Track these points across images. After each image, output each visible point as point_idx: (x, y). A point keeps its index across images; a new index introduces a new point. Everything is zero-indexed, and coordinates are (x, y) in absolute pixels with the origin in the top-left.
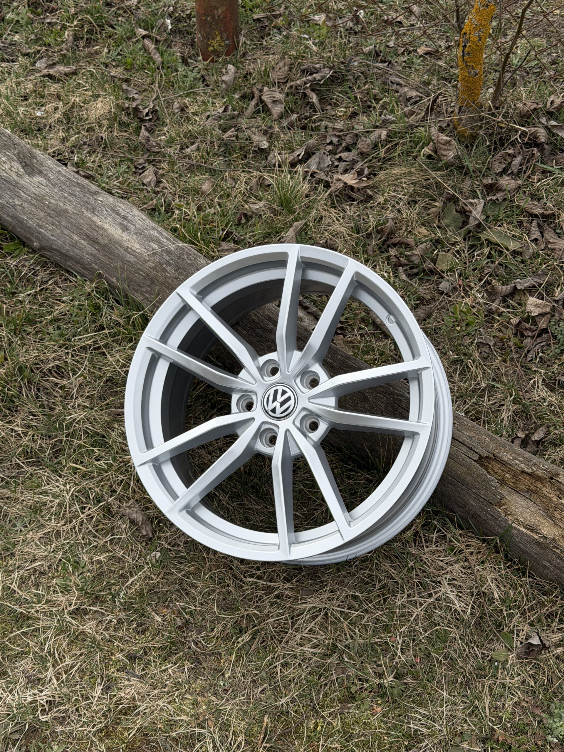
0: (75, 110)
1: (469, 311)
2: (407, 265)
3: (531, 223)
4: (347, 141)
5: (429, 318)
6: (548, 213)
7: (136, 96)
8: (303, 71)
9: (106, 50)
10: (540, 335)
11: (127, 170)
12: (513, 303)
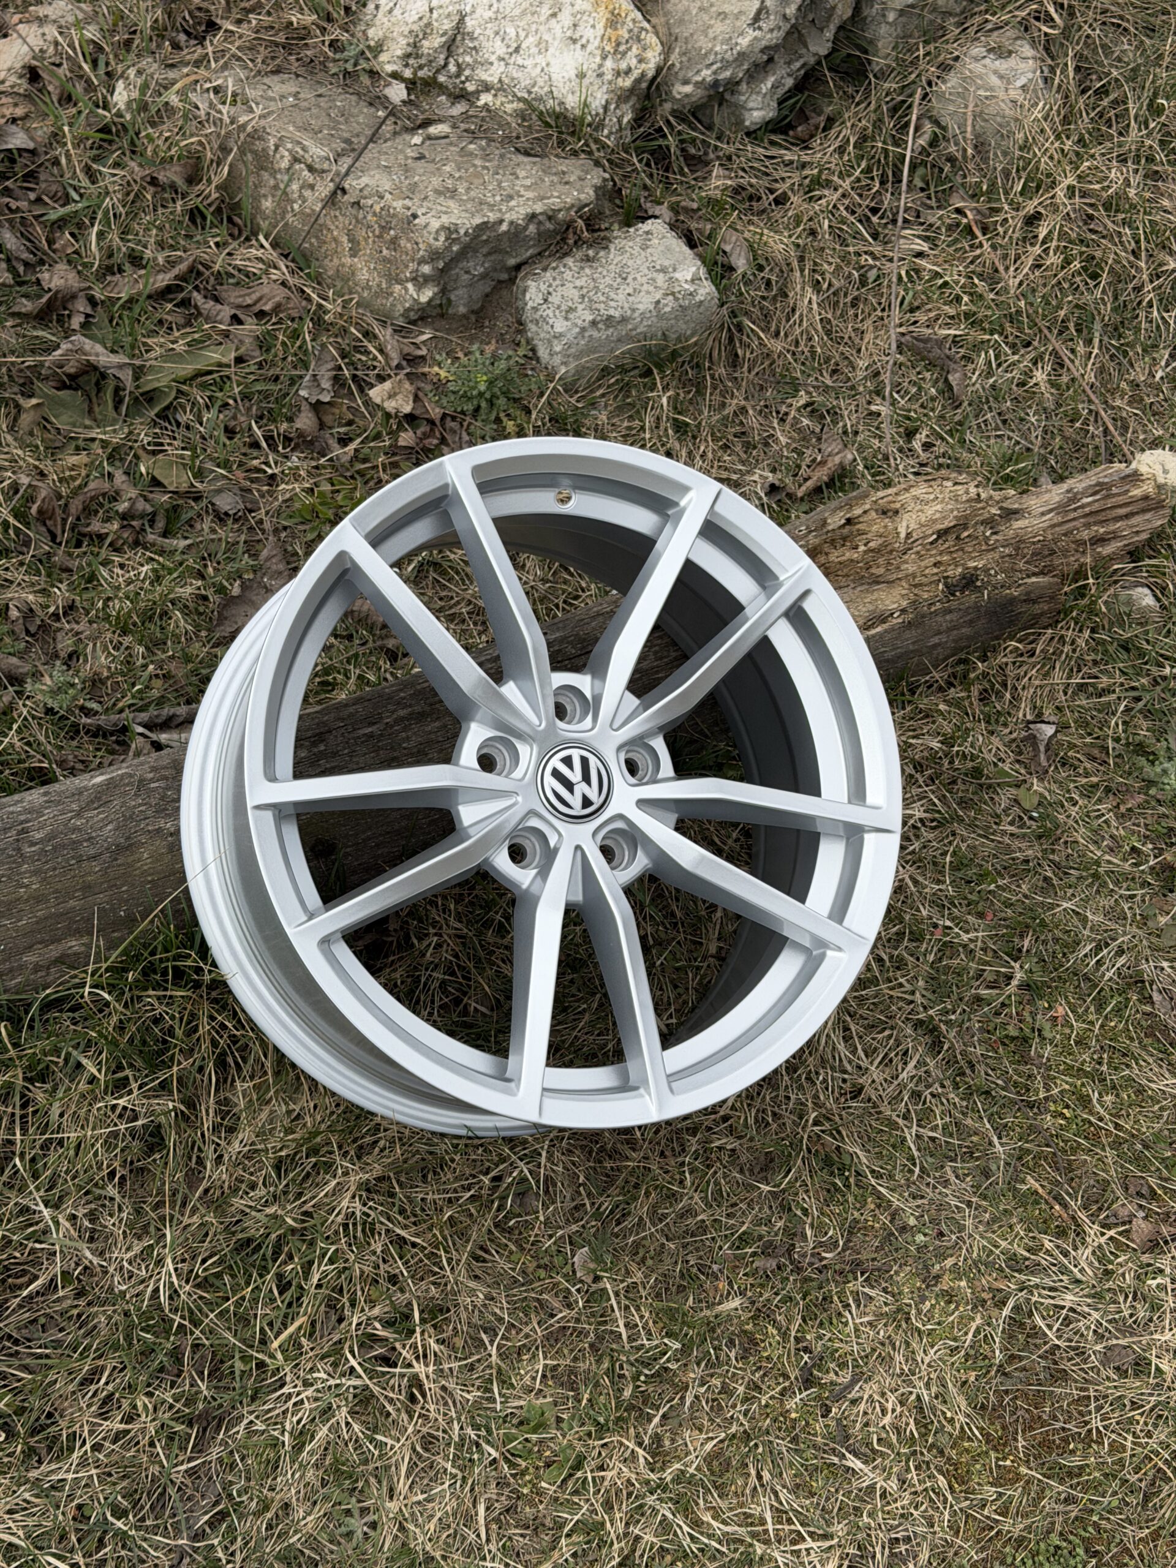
2: (143, 526)
12: (342, 430)
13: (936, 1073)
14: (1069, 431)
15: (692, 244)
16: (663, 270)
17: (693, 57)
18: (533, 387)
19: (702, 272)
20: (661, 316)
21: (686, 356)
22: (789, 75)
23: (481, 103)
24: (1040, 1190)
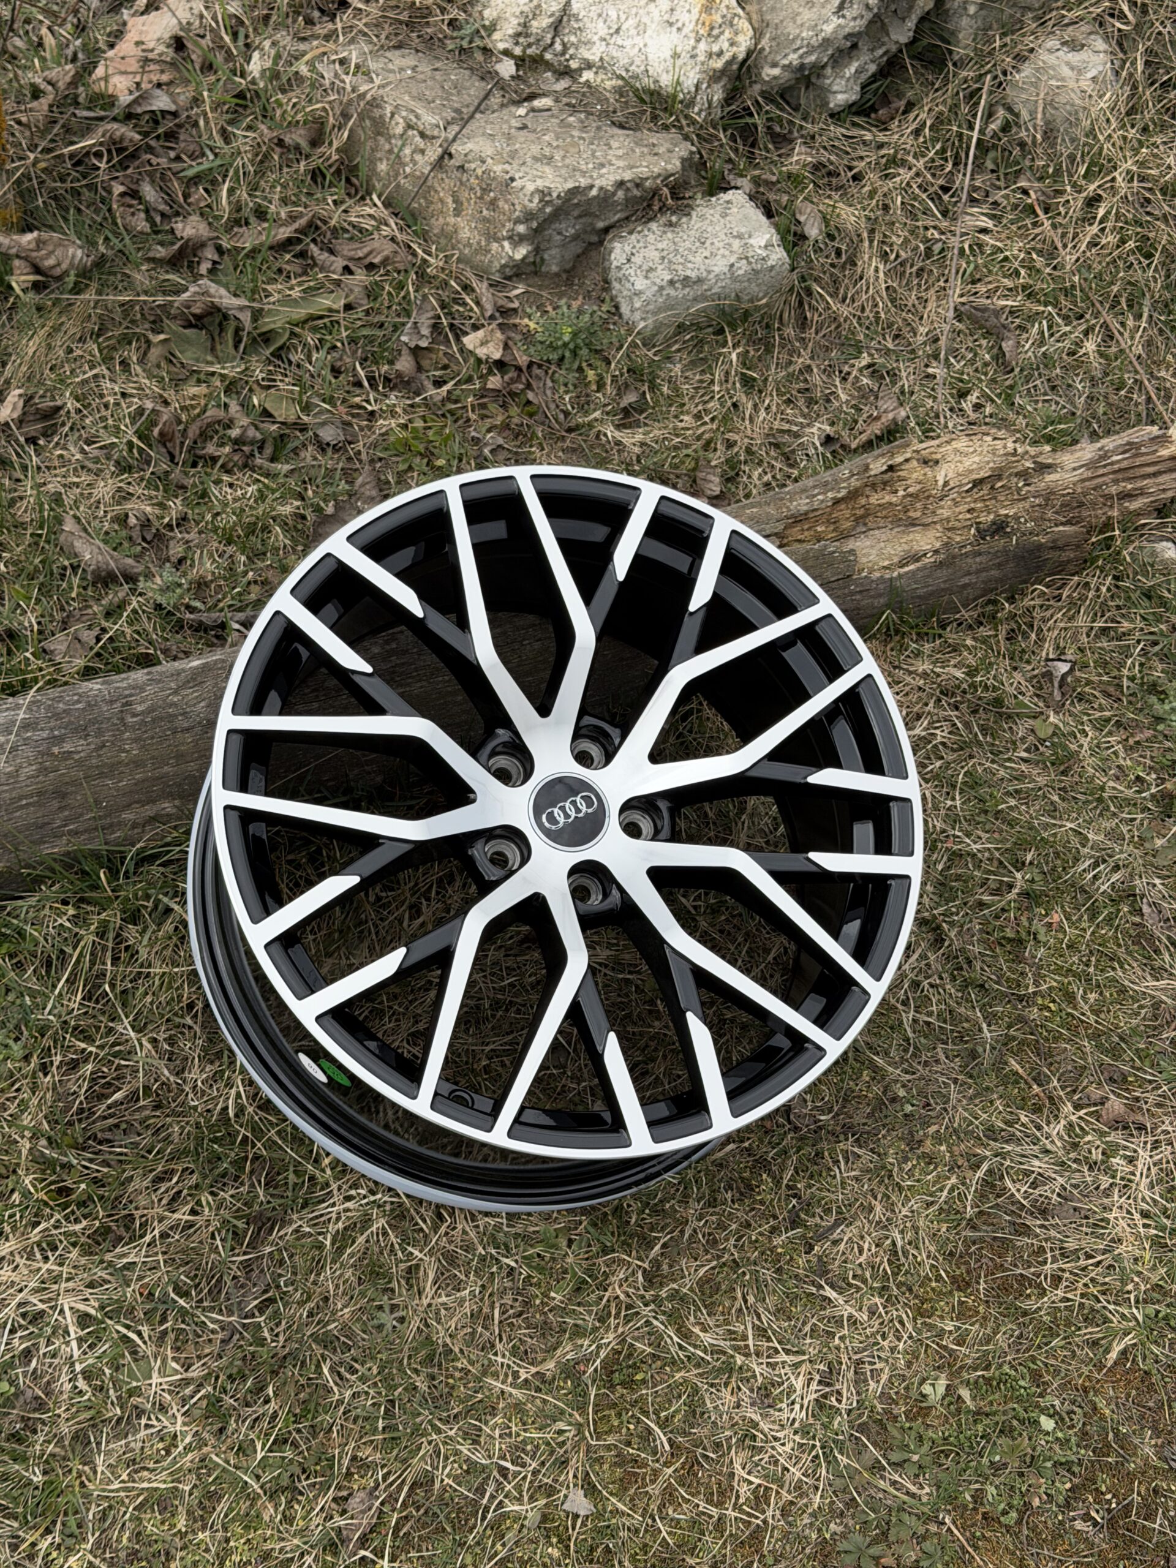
2: (252, 451)
10: (531, 376)
12: (437, 373)
13: (936, 966)
14: (1113, 398)
15: (769, 214)
16: (740, 236)
17: (782, 42)
18: (614, 340)
19: (776, 239)
20: (735, 279)
21: (757, 316)
22: (873, 61)
23: (583, 80)
24: (1021, 1071)
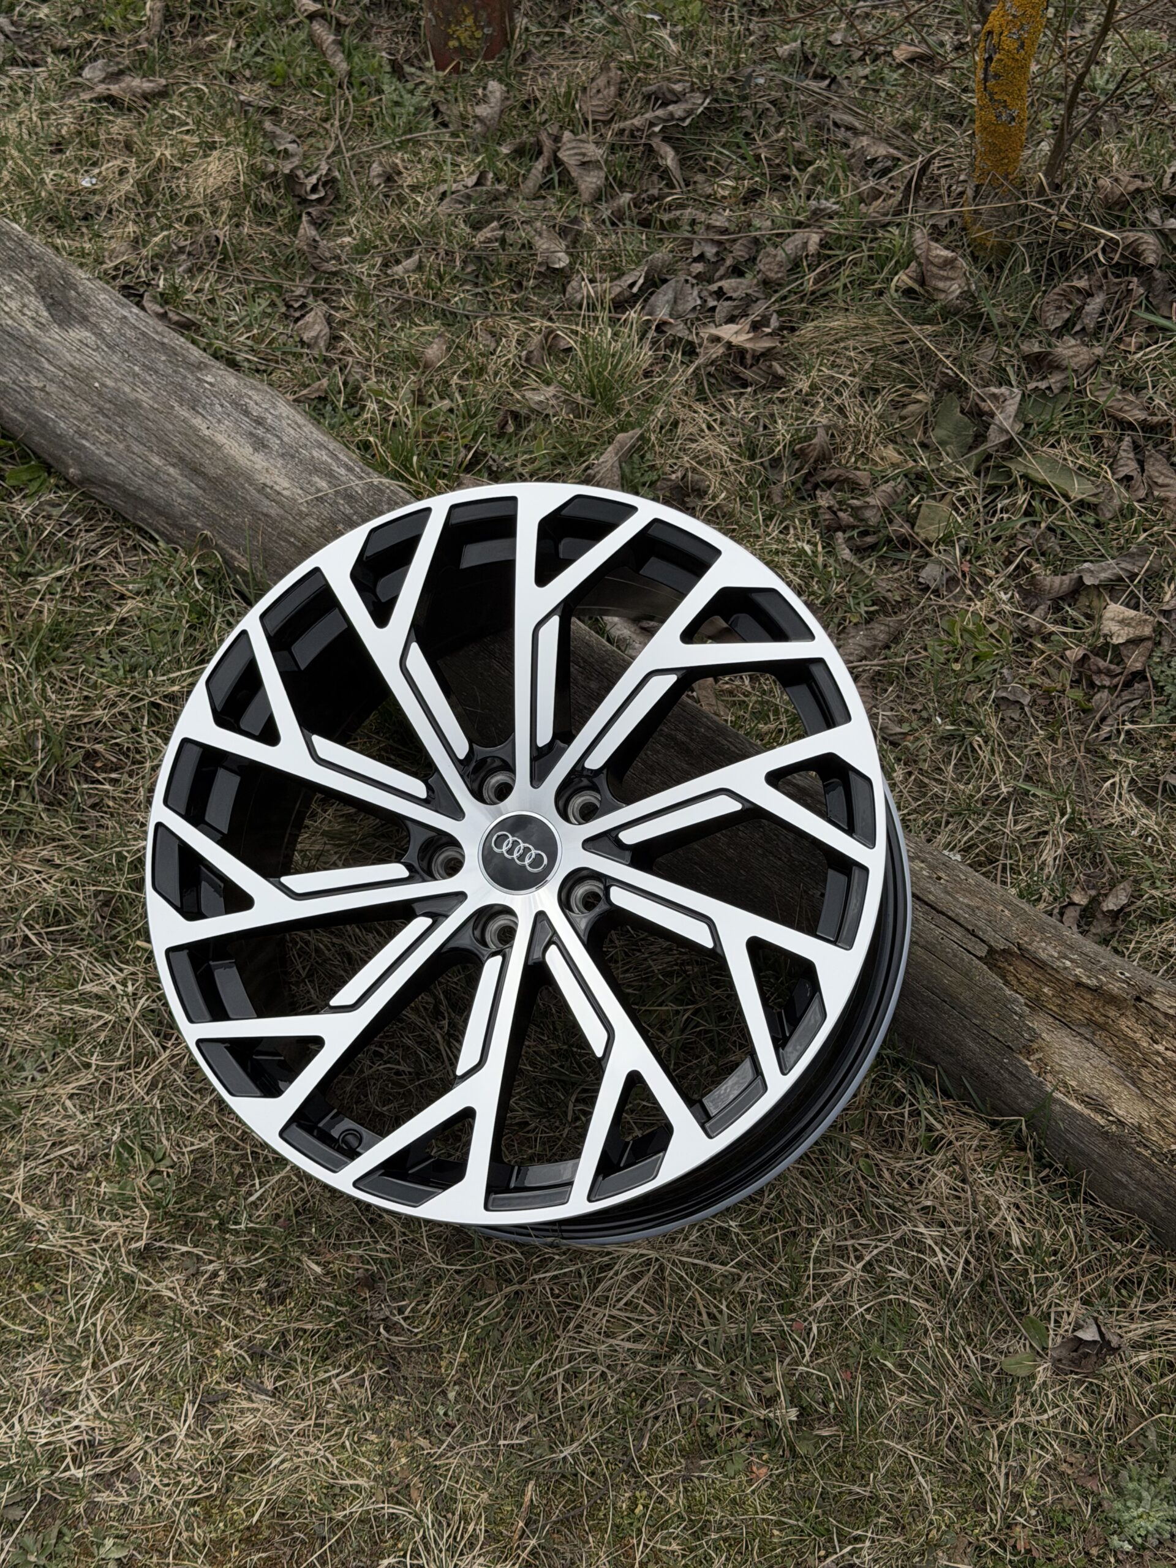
0: (162, 175)
1: (981, 630)
2: (853, 527)
3: (1121, 440)
4: (737, 253)
5: (897, 643)
6: (1155, 419)
7: (292, 147)
8: (647, 98)
9: (231, 43)
10: (1128, 684)
11: (269, 310)
12: (1074, 613)
